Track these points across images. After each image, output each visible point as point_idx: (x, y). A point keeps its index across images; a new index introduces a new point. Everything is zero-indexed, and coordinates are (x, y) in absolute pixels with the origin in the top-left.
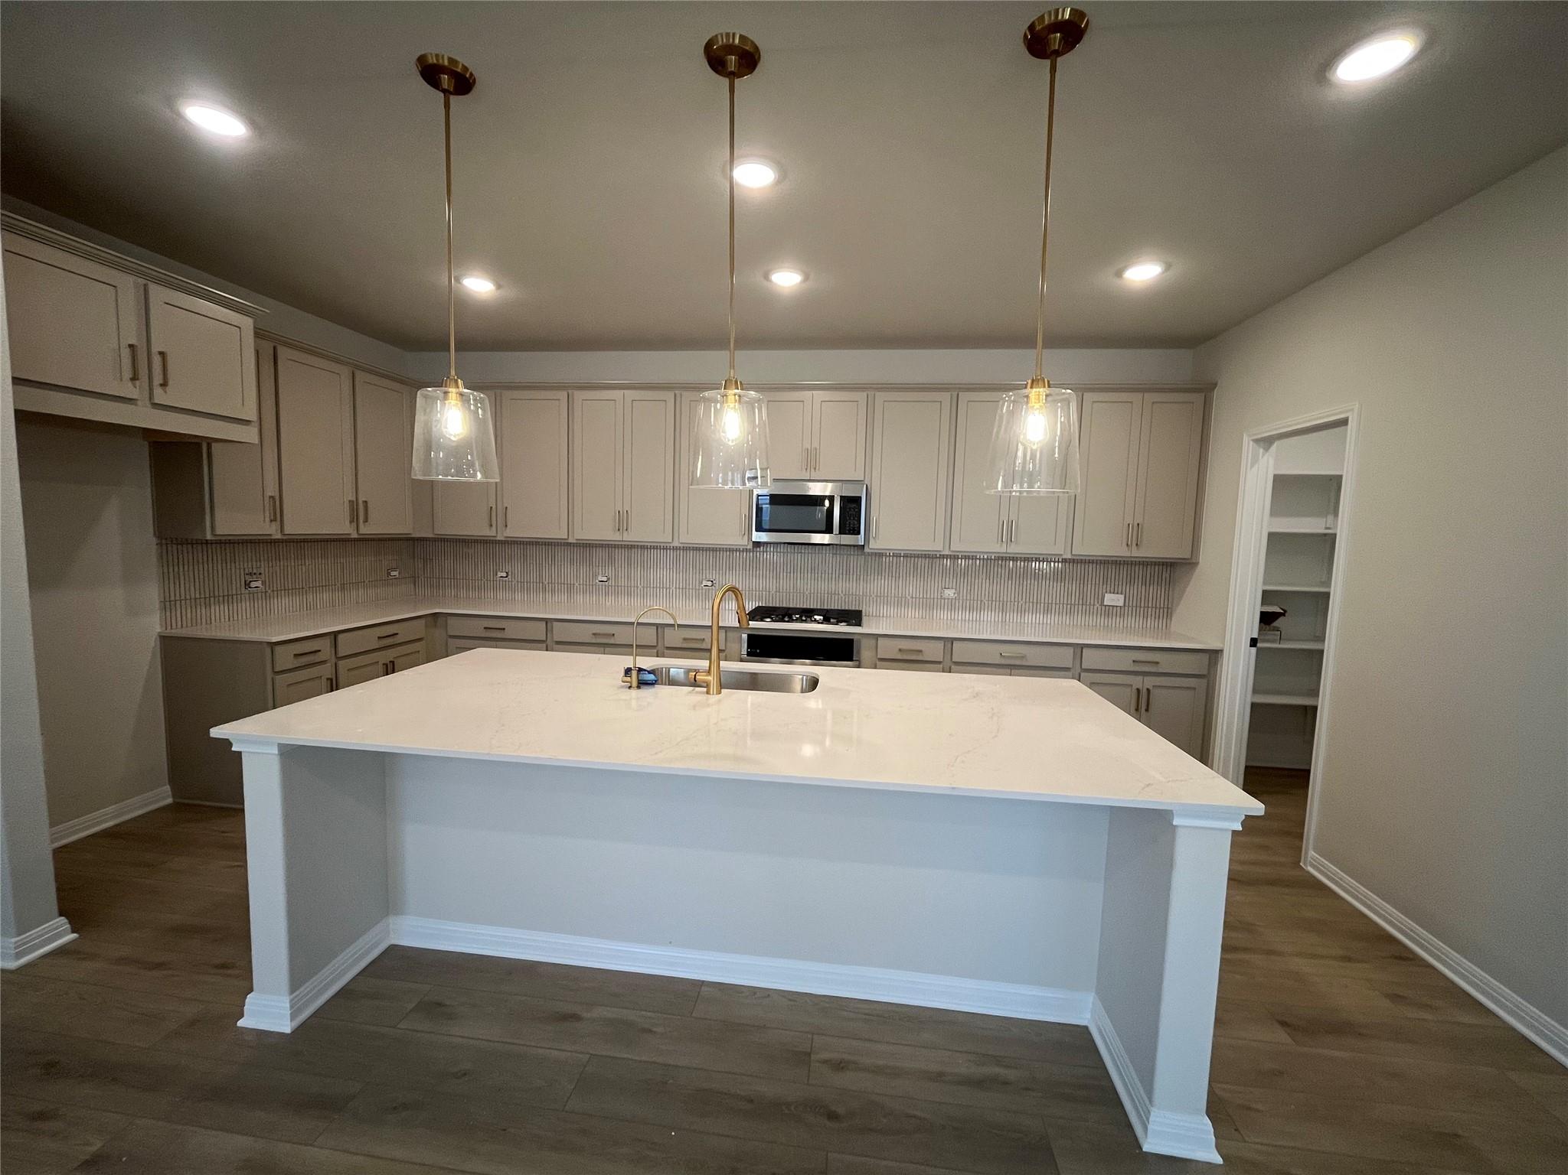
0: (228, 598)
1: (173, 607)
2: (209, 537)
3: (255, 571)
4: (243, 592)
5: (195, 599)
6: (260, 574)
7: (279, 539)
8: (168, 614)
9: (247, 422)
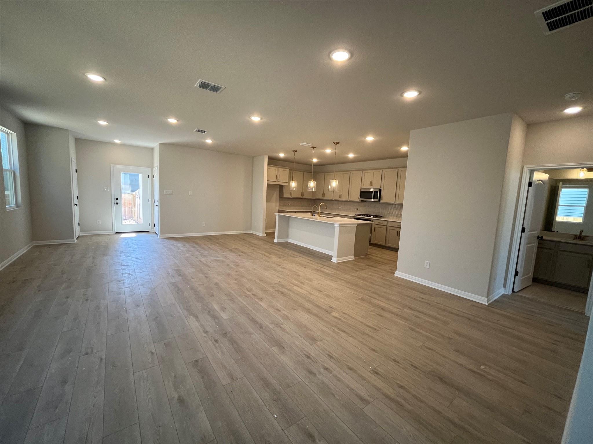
0: (286, 206)
2: (283, 197)
3: (289, 202)
4: (288, 205)
5: (282, 205)
7: (292, 198)
9: (287, 183)
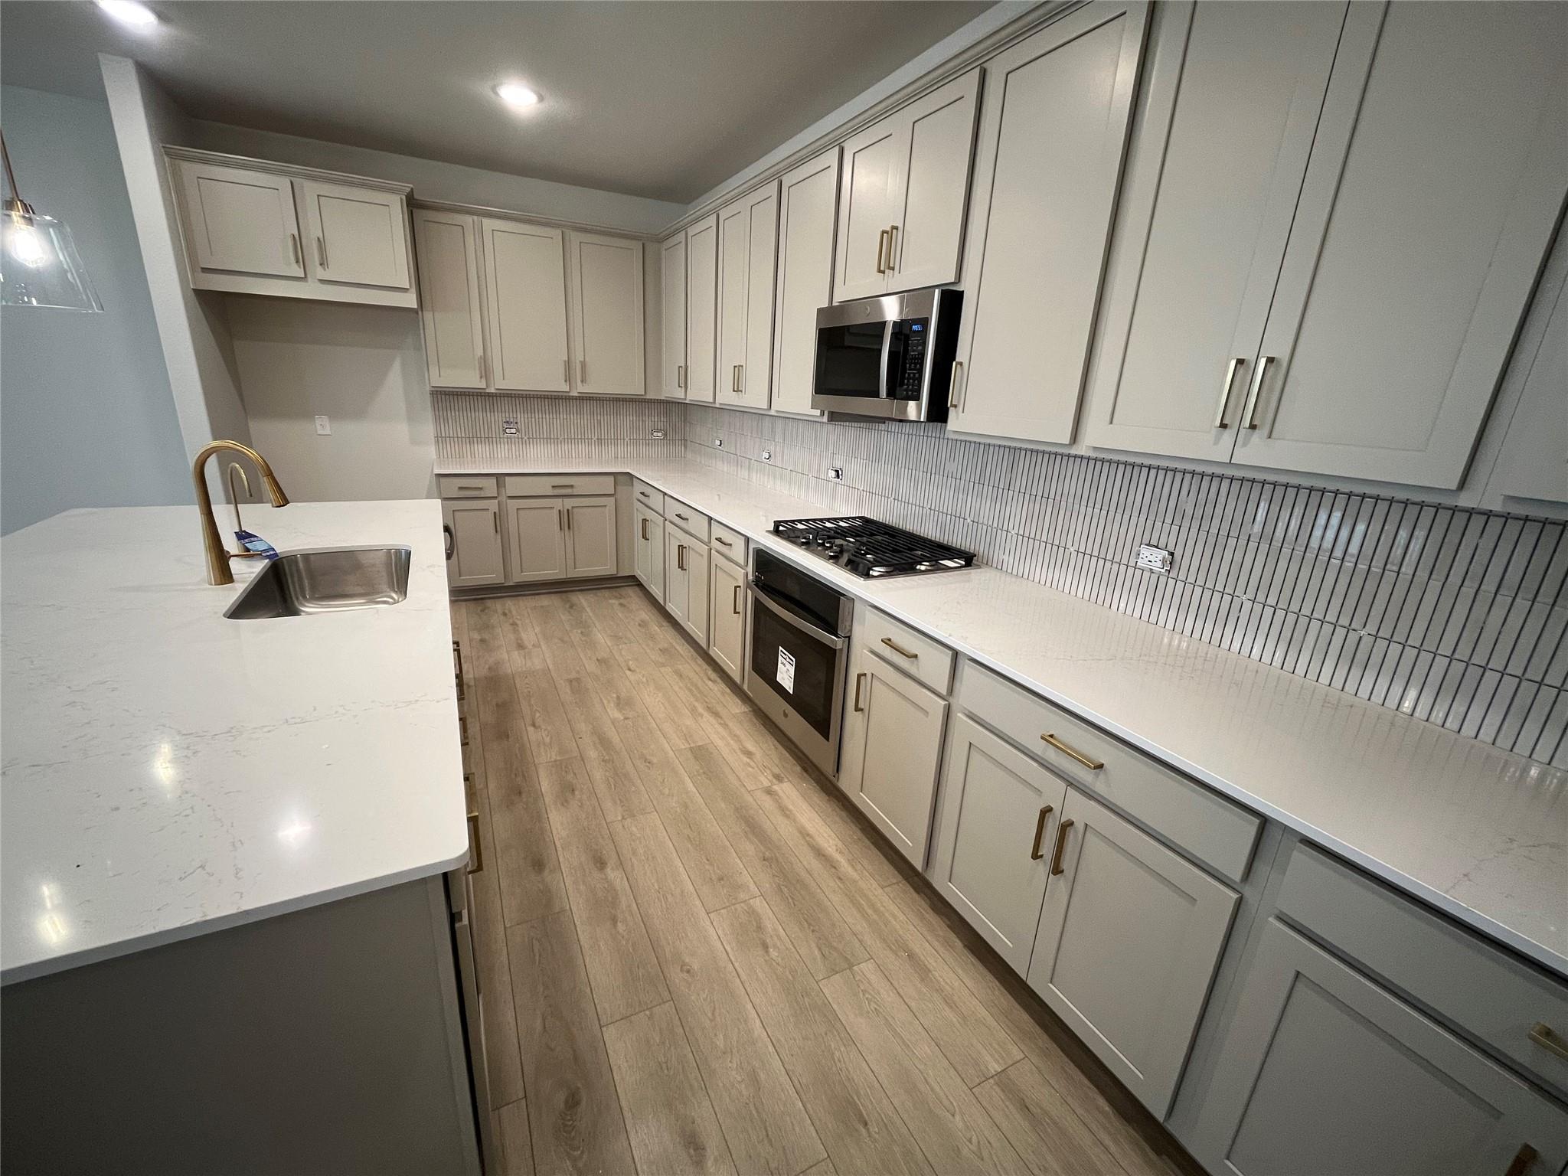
0: (489, 439)
1: (444, 442)
3: (512, 420)
4: (502, 436)
5: (462, 437)
6: (516, 423)
7: (492, 393)
8: (441, 445)
9: (405, 290)
